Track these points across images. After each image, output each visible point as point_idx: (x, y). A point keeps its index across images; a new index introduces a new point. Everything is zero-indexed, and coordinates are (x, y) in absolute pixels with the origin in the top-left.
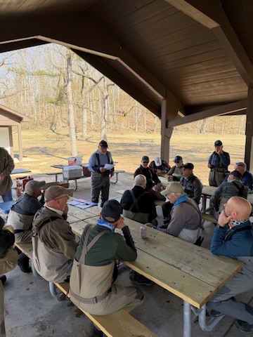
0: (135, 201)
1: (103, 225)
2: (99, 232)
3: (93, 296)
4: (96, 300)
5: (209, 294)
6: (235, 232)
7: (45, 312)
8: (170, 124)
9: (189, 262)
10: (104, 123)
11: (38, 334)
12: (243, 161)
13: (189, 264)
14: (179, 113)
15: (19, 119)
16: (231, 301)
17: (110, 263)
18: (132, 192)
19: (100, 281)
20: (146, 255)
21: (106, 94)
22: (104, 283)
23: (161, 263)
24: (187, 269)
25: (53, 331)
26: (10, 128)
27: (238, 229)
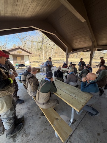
0: (58, 74)
1: (47, 79)
2: (45, 82)
3: (42, 102)
4: (43, 104)
5: (82, 106)
6: (90, 84)
7: (31, 104)
8: (69, 54)
9: (74, 93)
10: (52, 55)
11: (27, 111)
12: (89, 64)
13: (74, 94)
14: (71, 51)
15: (31, 54)
16: (87, 106)
17: (48, 92)
18: (57, 71)
19: (45, 97)
20: (60, 90)
21: (52, 48)
22: (46, 98)
23: (65, 93)
24: (74, 96)
25: (32, 111)
26: (29, 56)
27: (91, 83)
